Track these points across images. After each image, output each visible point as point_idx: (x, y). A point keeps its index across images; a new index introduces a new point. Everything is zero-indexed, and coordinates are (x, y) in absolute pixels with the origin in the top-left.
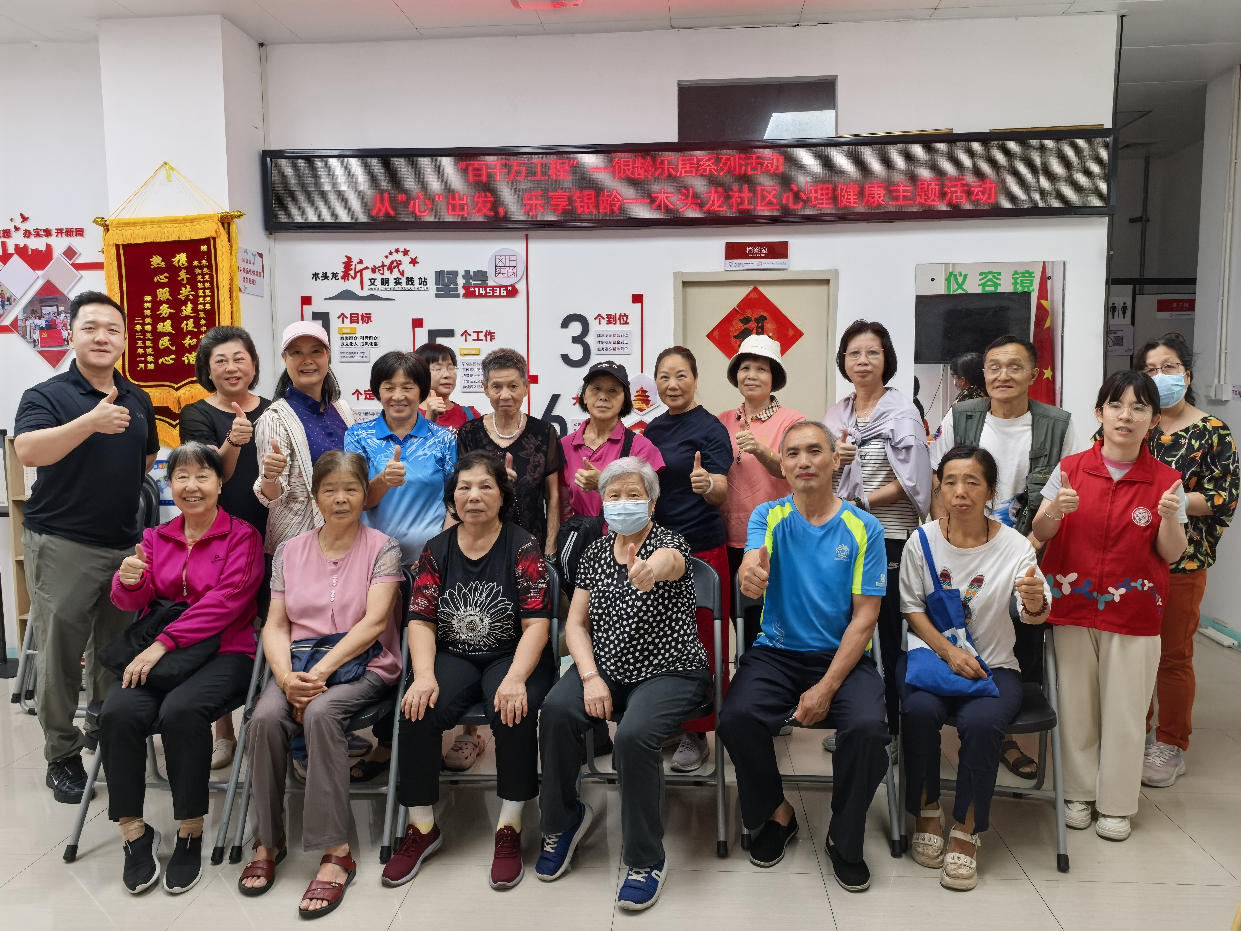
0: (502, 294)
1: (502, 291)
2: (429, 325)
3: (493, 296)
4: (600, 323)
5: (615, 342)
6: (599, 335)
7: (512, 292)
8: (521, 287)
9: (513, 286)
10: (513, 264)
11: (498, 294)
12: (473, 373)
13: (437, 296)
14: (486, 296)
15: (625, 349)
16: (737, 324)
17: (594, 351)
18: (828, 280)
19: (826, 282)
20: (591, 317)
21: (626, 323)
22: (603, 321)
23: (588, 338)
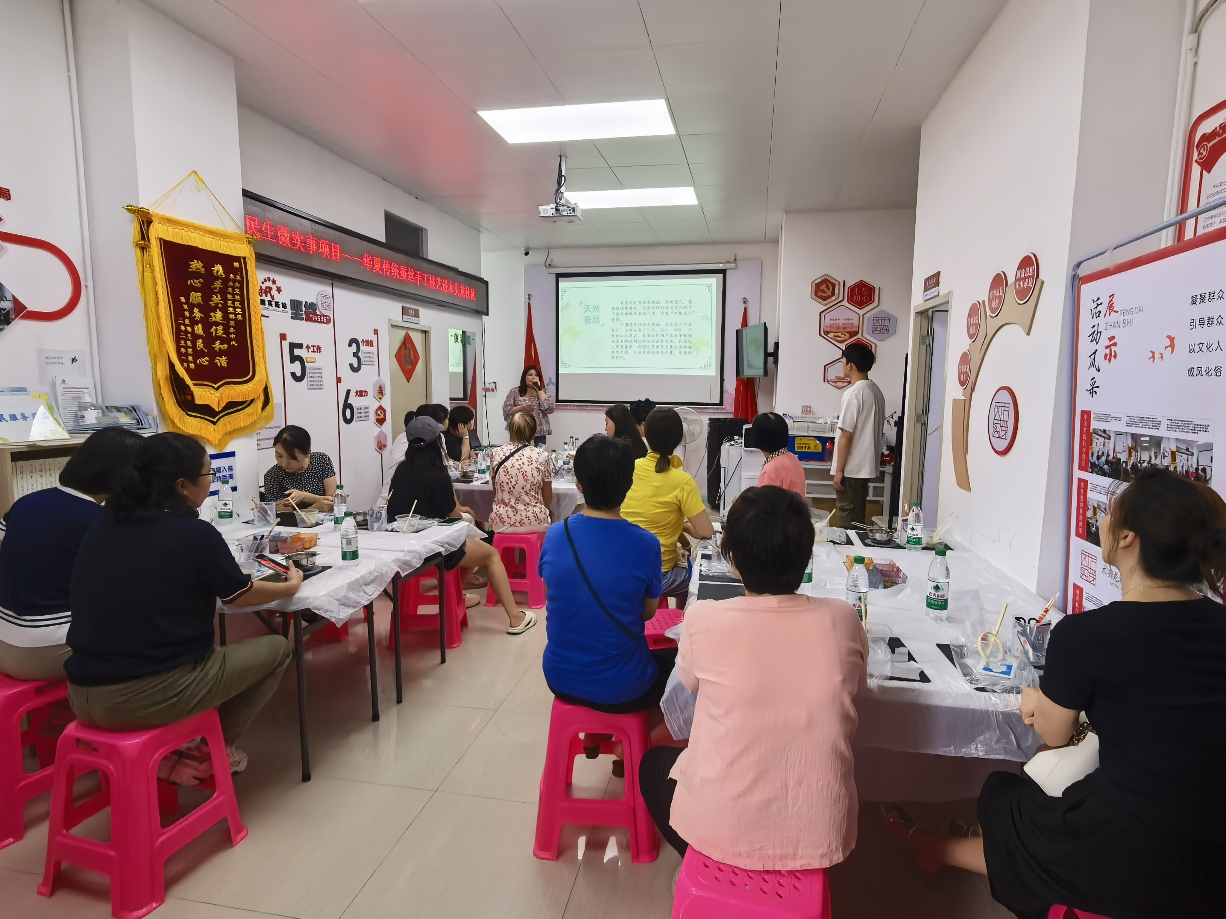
0: (324, 321)
1: (324, 319)
2: (291, 339)
3: (320, 322)
4: (363, 345)
5: (370, 357)
6: (364, 353)
7: (328, 321)
8: (332, 317)
9: (329, 317)
10: (328, 301)
11: (322, 321)
12: (314, 375)
13: (292, 318)
14: (317, 322)
15: (374, 362)
16: (403, 350)
17: (363, 362)
18: (428, 331)
19: (425, 332)
20: (360, 341)
21: (373, 346)
22: (365, 344)
23: (360, 354)
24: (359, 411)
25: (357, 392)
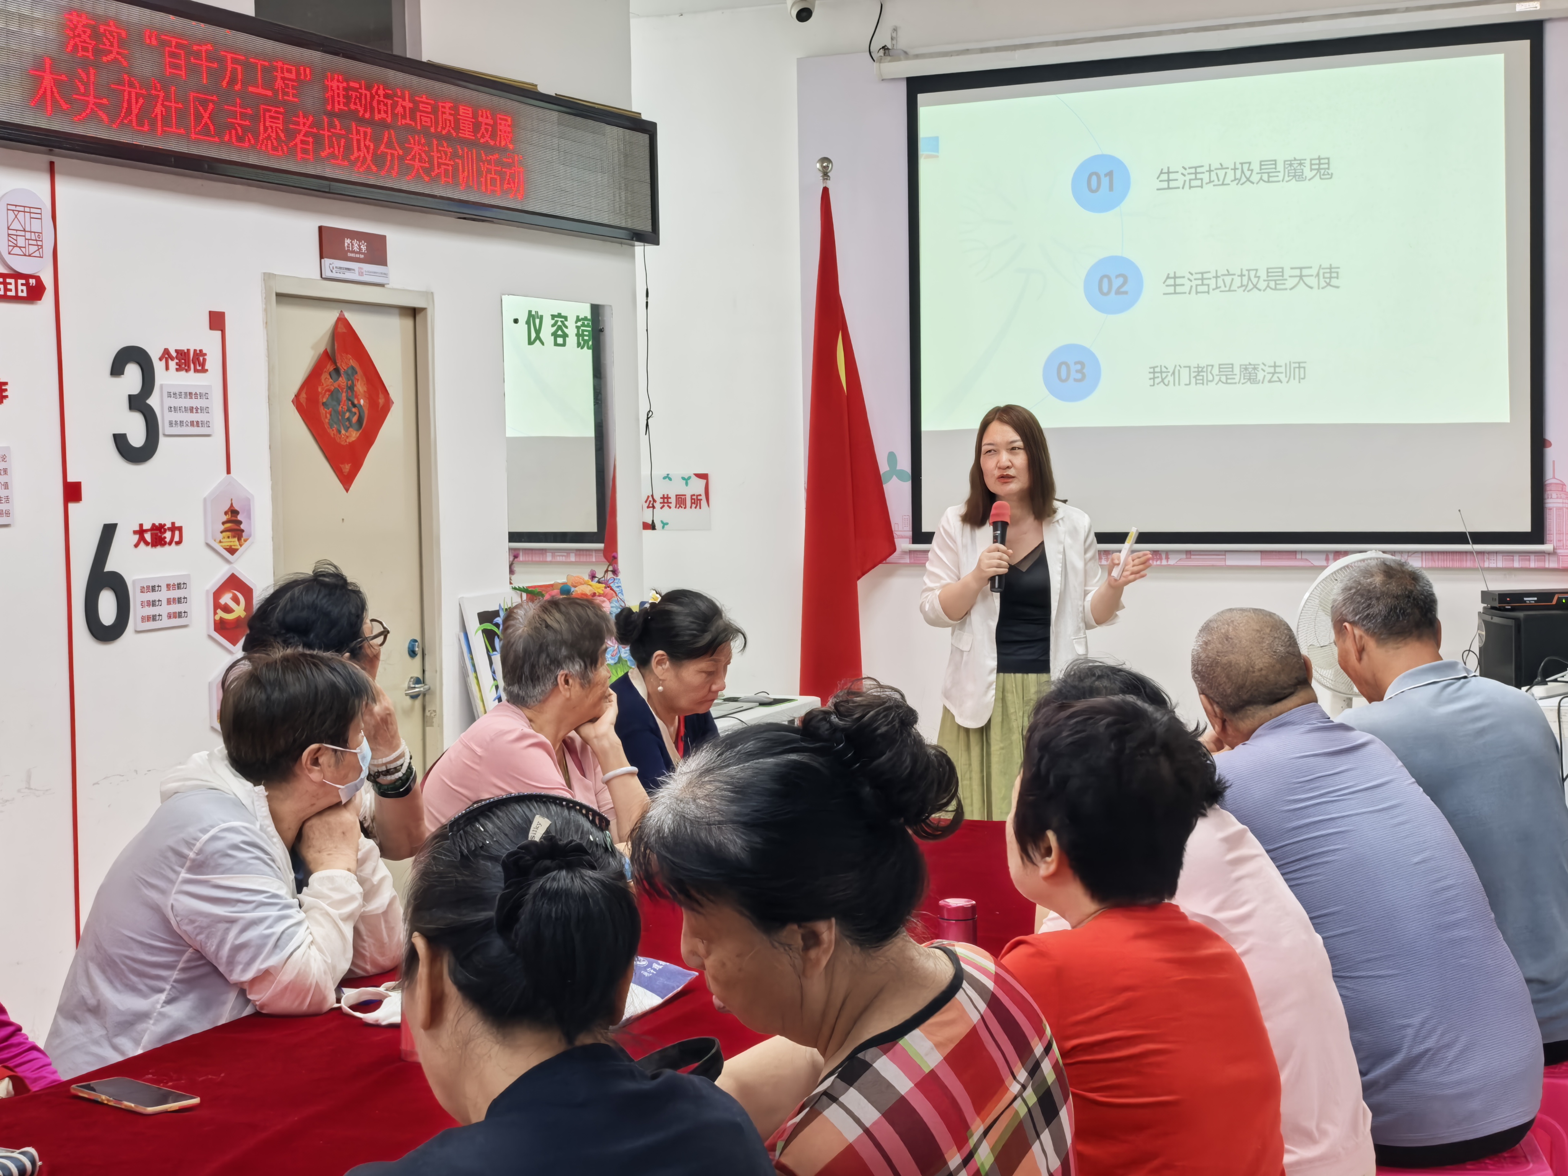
0: (20, 294)
1: (20, 287)
3: (5, 298)
4: (167, 368)
5: (191, 409)
6: (169, 395)
7: (35, 293)
8: (48, 281)
9: (38, 279)
10: (36, 226)
11: (13, 293)
15: (207, 424)
16: (326, 381)
17: (163, 427)
18: (423, 310)
19: (414, 312)
20: (155, 354)
21: (204, 371)
22: (173, 364)
23: (153, 401)
24: (151, 596)
25: (141, 532)
